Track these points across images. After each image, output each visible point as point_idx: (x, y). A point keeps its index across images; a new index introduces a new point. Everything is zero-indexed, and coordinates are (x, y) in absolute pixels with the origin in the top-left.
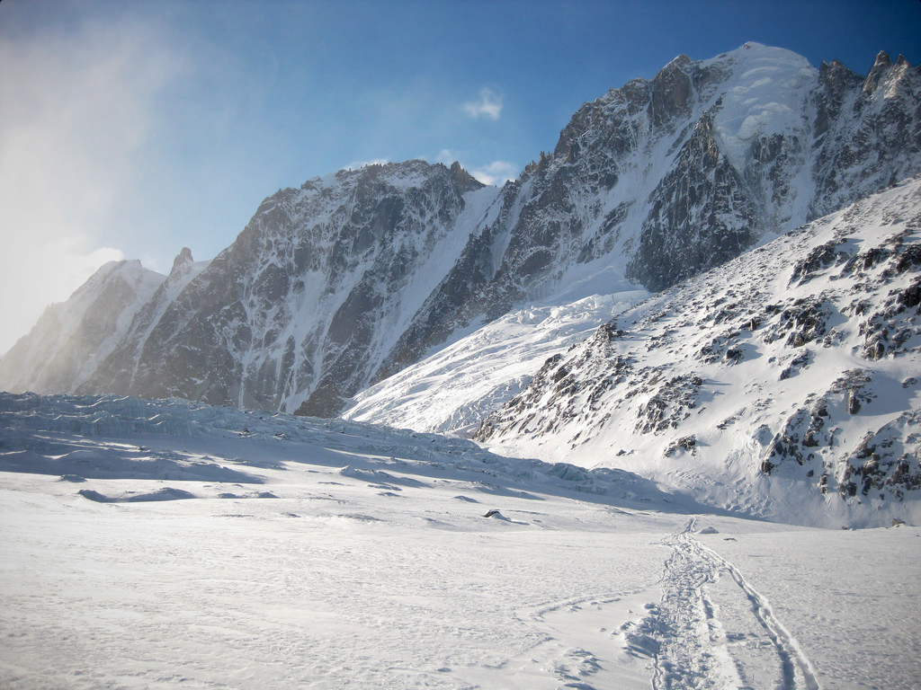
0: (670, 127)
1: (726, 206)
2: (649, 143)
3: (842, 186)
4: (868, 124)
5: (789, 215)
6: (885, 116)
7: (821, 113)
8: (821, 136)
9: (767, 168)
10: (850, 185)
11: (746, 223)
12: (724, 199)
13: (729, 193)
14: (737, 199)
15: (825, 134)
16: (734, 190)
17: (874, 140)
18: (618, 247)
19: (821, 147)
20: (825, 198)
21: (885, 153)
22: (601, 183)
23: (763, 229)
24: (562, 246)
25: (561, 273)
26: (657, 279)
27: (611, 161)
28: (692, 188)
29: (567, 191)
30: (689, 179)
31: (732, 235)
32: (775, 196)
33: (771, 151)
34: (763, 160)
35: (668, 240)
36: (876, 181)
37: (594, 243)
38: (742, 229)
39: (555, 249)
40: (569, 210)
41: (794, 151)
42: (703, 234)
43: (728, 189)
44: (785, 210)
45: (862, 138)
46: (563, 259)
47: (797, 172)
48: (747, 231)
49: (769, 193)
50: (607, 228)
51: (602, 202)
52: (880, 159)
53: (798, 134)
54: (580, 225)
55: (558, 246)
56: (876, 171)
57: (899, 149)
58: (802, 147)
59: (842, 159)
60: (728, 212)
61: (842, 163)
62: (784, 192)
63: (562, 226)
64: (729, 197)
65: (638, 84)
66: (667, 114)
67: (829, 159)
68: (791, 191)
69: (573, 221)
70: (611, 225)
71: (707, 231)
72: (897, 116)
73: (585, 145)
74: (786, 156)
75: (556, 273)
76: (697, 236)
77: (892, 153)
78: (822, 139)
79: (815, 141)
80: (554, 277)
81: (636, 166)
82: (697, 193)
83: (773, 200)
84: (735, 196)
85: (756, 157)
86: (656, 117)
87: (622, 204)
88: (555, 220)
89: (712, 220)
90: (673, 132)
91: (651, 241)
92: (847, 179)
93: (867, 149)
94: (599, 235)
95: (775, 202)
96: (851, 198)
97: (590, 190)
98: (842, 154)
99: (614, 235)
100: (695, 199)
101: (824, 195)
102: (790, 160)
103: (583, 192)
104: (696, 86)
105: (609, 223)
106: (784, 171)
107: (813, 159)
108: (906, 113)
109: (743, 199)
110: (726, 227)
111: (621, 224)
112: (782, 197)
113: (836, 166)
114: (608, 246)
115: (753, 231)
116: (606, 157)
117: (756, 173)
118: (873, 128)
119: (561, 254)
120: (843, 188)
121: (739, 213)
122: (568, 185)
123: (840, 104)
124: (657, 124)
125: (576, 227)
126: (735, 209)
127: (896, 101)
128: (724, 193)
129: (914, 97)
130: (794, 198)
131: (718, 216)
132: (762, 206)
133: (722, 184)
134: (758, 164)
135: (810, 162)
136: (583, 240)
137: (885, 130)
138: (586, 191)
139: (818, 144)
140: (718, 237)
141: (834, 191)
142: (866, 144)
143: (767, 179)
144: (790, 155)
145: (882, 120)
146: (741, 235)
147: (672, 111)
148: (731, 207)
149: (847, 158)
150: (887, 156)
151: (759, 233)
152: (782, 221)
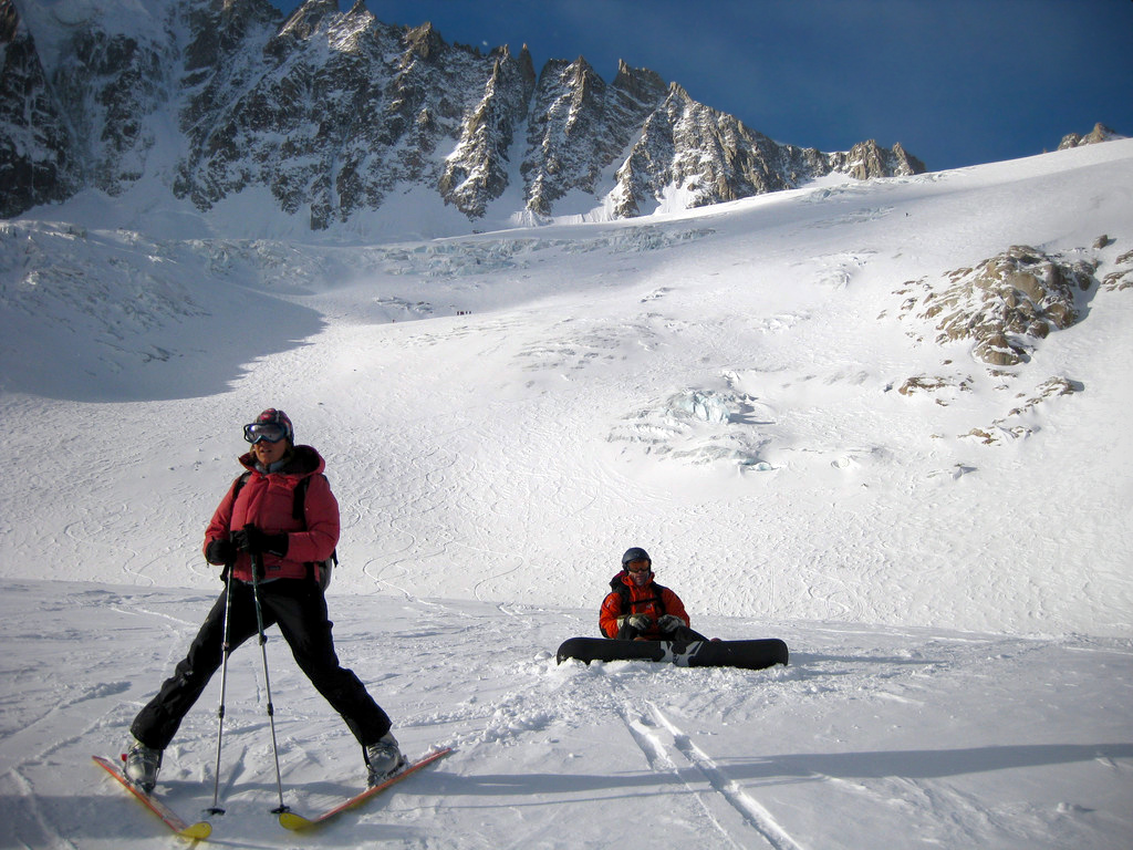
1: (19, 112)
3: (246, 154)
4: (299, 75)
5: (139, 171)
6: (332, 75)
8: (202, 70)
9: (99, 83)
10: (264, 158)
11: (53, 156)
12: (19, 99)
13: (28, 91)
14: (42, 109)
15: (210, 68)
16: (38, 90)
19: (202, 86)
20: (213, 164)
21: (330, 128)
23: (81, 177)
31: (23, 165)
33: (110, 59)
34: (92, 67)
36: (313, 166)
38: (45, 163)
41: (151, 74)
43: (27, 84)
44: (129, 160)
45: (291, 93)
47: (155, 108)
48: (53, 170)
49: (98, 124)
52: (320, 134)
53: (159, 52)
56: (312, 151)
57: (356, 131)
58: (165, 75)
59: (248, 113)
60: (21, 123)
61: (248, 120)
62: (131, 131)
64: (27, 101)
67: (218, 106)
68: (144, 134)
72: (354, 81)
74: (139, 76)
77: (342, 134)
78: (204, 75)
79: (189, 74)
83: (105, 136)
84: (39, 101)
85: (82, 56)
92: (258, 148)
93: (297, 112)
95: (110, 141)
96: (264, 179)
98: (250, 105)
101: (209, 160)
102: (146, 84)
106: (134, 96)
107: (186, 98)
108: (373, 83)
109: (54, 112)
110: (14, 147)
112: (127, 138)
113: (237, 121)
115: (63, 174)
117: (78, 82)
118: (309, 85)
120: (249, 159)
121: (40, 133)
123: (241, 35)
126: (36, 123)
127: (355, 59)
128: (17, 86)
129: (385, 64)
130: (148, 146)
132: (83, 141)
133: (18, 71)
134: (82, 70)
135: (179, 102)
137: (331, 95)
139: (194, 80)
141: (232, 158)
142: (296, 104)
143: (97, 100)
144: (146, 77)
145: (327, 78)
146: (40, 173)
148: (28, 117)
149: (259, 115)
150: (333, 135)
151: (75, 184)
152: (124, 177)
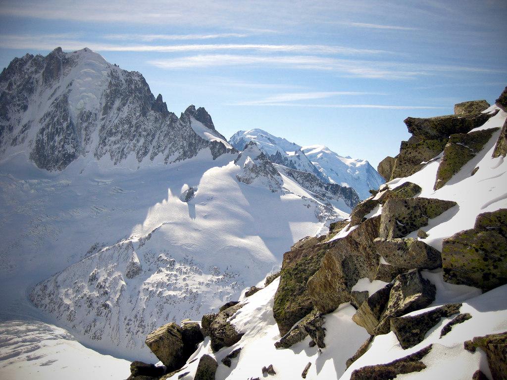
0: (50, 85)
1: (68, 142)
2: (41, 91)
3: (107, 144)
4: (120, 121)
5: (89, 150)
6: (126, 121)
7: (106, 105)
9: (84, 125)
10: (110, 145)
11: (74, 150)
12: (68, 138)
13: (70, 136)
15: (106, 115)
16: (72, 135)
17: (120, 129)
18: (27, 142)
19: (104, 121)
20: (101, 148)
21: (123, 137)
22: (21, 108)
23: (80, 153)
24: (5, 137)
25: (4, 150)
26: (41, 163)
27: (26, 98)
28: (57, 128)
29: (8, 110)
30: (56, 124)
31: (69, 155)
32: (85, 140)
33: (87, 118)
34: (83, 121)
35: (46, 148)
36: (118, 148)
37: (17, 138)
39: (2, 138)
40: (8, 120)
41: (94, 120)
42: (59, 152)
43: (70, 134)
44: (88, 147)
45: (117, 127)
46: (5, 143)
47: (94, 131)
48: (74, 153)
49: (83, 137)
50: (23, 132)
51: (21, 118)
52: (121, 138)
53: (97, 112)
54: (12, 128)
55: (3, 137)
56: (119, 143)
57: (127, 137)
58: (98, 119)
59: (109, 133)
60: (69, 144)
61: (109, 135)
62: (88, 139)
63: (5, 127)
64: (70, 138)
65: (40, 59)
66: (50, 78)
67: (105, 129)
68: (91, 139)
69: (10, 126)
70: (25, 130)
71: (61, 151)
72: (129, 123)
73: (15, 84)
74: (91, 122)
75: (3, 150)
76: (57, 152)
78: (105, 118)
79: (102, 117)
80: (2, 152)
81: (36, 102)
82: (59, 130)
84: (72, 138)
85: (81, 119)
86: (46, 79)
87: (29, 121)
88: (3, 125)
89: (63, 147)
90: (52, 87)
91: (40, 146)
92: (110, 142)
93: (118, 132)
94: (20, 134)
95: (85, 143)
96: (109, 151)
97: (17, 110)
98: (110, 131)
99: (25, 135)
100: (58, 133)
101: (101, 146)
102: (93, 124)
103: (14, 111)
104: (63, 66)
105: (24, 129)
106: (90, 129)
107: (100, 125)
109: (74, 139)
110: (67, 151)
111: (28, 131)
112: (88, 141)
113: (107, 136)
114: (23, 140)
115: (76, 154)
116: (24, 96)
117: (80, 126)
118: (121, 124)
119: (4, 141)
120: (108, 146)
121: (72, 146)
122: (8, 107)
123: (113, 104)
124: (46, 82)
125: (11, 129)
128: (68, 136)
130: (91, 143)
131: (65, 146)
132: (81, 143)
133: (68, 132)
134: (81, 122)
135: (99, 127)
136: (13, 135)
137: (125, 126)
138: (15, 111)
139: (103, 119)
140: (64, 155)
141: (105, 146)
142: (118, 130)
143: (84, 131)
144: (93, 122)
145: (124, 122)
146: (72, 155)
147: (52, 77)
148: (70, 142)
149: (111, 134)
151: (78, 155)
